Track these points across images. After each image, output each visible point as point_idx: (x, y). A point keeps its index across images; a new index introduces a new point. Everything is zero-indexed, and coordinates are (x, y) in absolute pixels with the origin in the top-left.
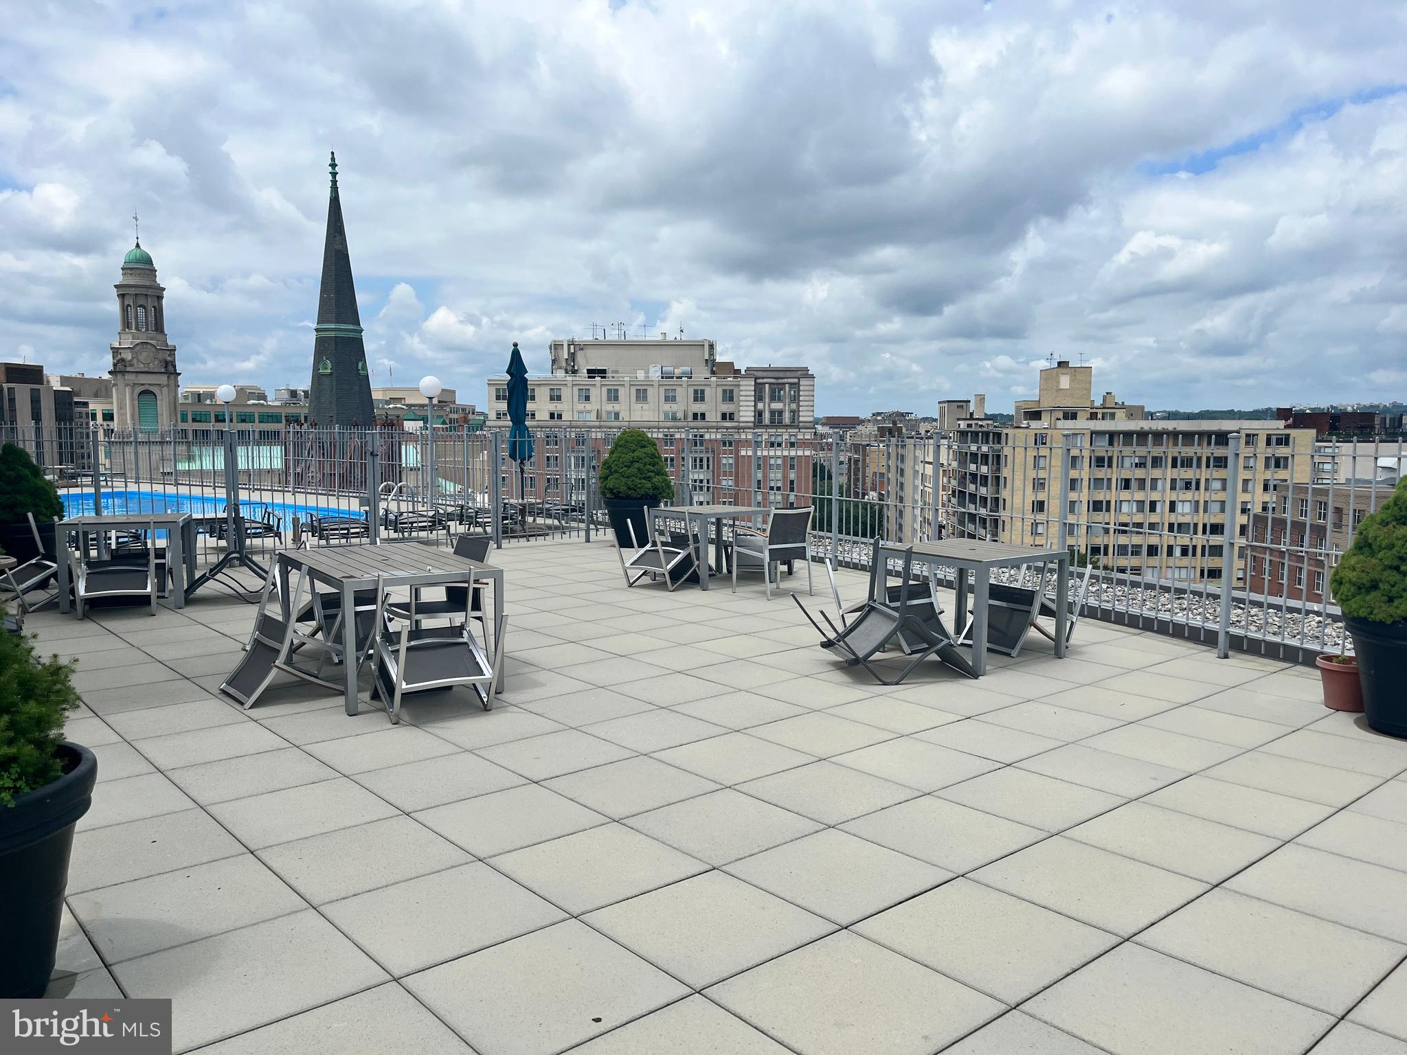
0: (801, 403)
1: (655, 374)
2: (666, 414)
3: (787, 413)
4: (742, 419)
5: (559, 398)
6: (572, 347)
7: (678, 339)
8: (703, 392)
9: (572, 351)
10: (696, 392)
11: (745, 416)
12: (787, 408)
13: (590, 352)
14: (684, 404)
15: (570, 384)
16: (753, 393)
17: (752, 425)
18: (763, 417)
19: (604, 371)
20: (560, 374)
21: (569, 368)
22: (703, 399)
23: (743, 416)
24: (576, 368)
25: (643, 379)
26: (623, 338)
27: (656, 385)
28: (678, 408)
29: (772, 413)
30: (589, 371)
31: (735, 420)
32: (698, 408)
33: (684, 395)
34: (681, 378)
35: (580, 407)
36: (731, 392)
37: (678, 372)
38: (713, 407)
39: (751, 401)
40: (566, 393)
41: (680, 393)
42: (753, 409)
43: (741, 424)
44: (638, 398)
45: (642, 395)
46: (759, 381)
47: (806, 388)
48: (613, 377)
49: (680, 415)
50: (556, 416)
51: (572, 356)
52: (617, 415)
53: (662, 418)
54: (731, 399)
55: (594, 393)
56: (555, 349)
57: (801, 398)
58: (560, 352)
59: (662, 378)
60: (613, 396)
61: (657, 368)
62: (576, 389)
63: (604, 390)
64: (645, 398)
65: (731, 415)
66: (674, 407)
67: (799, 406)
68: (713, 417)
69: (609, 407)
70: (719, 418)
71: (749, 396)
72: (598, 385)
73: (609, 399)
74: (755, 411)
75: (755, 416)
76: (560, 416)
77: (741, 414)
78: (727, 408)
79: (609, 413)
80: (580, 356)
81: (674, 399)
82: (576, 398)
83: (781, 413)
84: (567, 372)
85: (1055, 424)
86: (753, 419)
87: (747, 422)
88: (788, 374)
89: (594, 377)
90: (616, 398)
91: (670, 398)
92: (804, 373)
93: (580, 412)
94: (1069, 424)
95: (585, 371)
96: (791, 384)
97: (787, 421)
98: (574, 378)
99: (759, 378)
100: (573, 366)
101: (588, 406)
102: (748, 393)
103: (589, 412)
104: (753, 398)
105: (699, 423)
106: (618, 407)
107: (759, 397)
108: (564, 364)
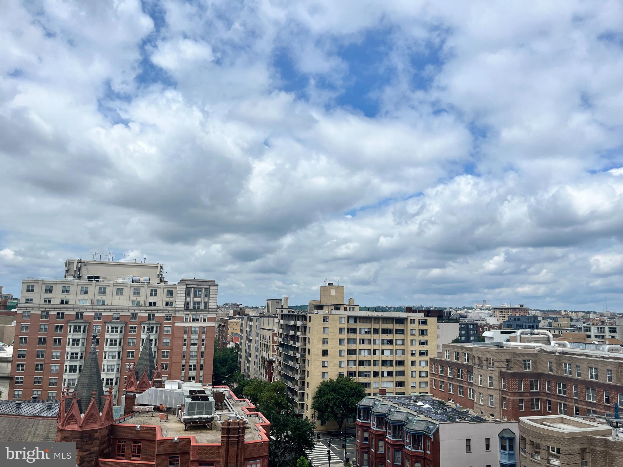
0: (210, 299)
1: (129, 281)
2: (133, 302)
3: (202, 303)
4: (178, 306)
5: (68, 292)
6: (79, 264)
7: (143, 262)
8: (156, 291)
9: (79, 266)
10: (152, 291)
11: (179, 304)
12: (203, 301)
13: (90, 267)
14: (144, 297)
15: (76, 284)
16: (185, 292)
17: (183, 309)
18: (189, 305)
19: (98, 278)
20: (70, 278)
21: (76, 275)
22: (155, 295)
23: (178, 304)
24: (81, 275)
25: (121, 282)
26: (111, 261)
27: (129, 286)
28: (141, 299)
29: (195, 303)
30: (89, 277)
31: (173, 306)
32: (152, 299)
33: (145, 292)
34: (144, 283)
35: (81, 297)
36: (172, 291)
37: (142, 280)
38: (161, 300)
39: (183, 296)
40: (72, 289)
41: (143, 291)
42: (184, 300)
43: (177, 309)
44: (117, 293)
45: (120, 291)
46: (188, 286)
47: (214, 291)
48: (103, 281)
49: (142, 303)
50: (65, 302)
51: (79, 269)
52: (103, 302)
53: (131, 304)
54: (172, 295)
55: (91, 290)
56: (69, 264)
57: (210, 296)
58: (71, 266)
59: (133, 282)
60: (103, 291)
61: (130, 277)
62: (79, 287)
63: (97, 288)
64: (122, 293)
65: (172, 303)
66: (139, 298)
67: (209, 300)
68: (161, 304)
69: (100, 298)
70: (164, 305)
71: (182, 294)
72: (94, 285)
73: (100, 293)
74: (185, 302)
75: (185, 305)
76: (67, 302)
77: (177, 303)
78: (169, 300)
79: (98, 301)
80: (84, 270)
81: (139, 294)
82: (79, 292)
83: (199, 303)
84: (74, 277)
85: (331, 312)
86: (183, 306)
87: (180, 308)
88: (204, 283)
89: (92, 281)
90: (104, 293)
91: (137, 293)
92: (213, 283)
93: (80, 300)
94: (337, 312)
95: (87, 277)
96: (205, 288)
97: (202, 308)
98: (79, 281)
99: (188, 285)
100: (79, 274)
101: (86, 297)
102: (182, 292)
103: (87, 300)
104: (184, 295)
105: (153, 308)
106: (104, 298)
107: (188, 294)
108: (73, 273)
